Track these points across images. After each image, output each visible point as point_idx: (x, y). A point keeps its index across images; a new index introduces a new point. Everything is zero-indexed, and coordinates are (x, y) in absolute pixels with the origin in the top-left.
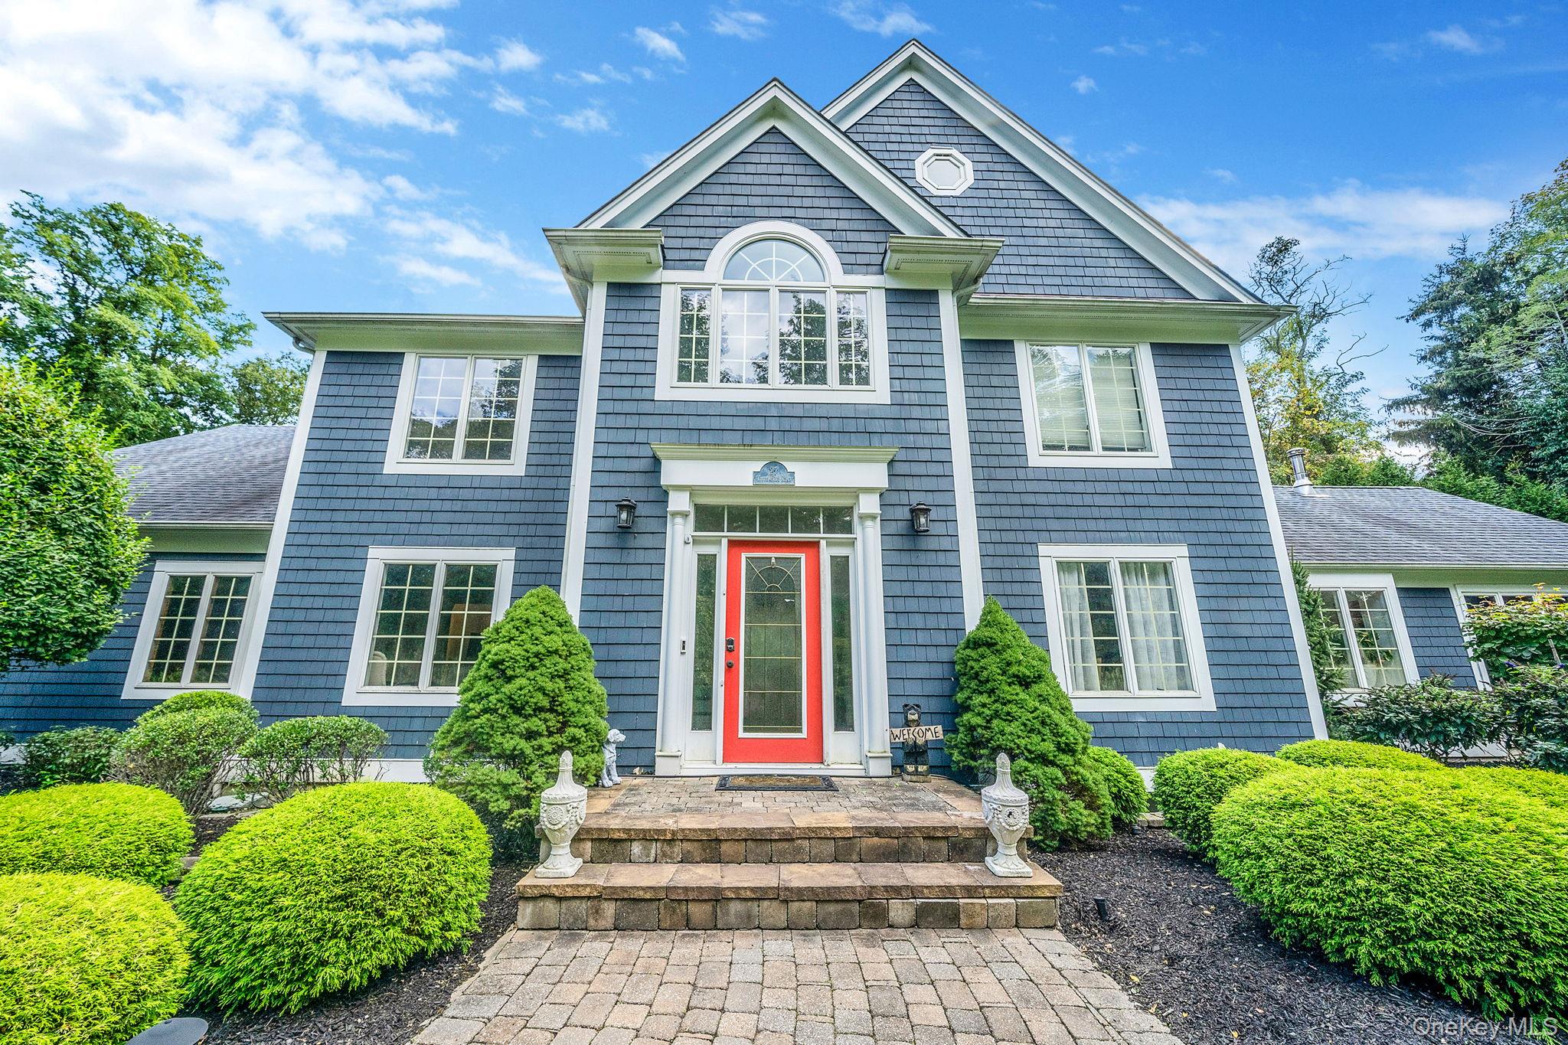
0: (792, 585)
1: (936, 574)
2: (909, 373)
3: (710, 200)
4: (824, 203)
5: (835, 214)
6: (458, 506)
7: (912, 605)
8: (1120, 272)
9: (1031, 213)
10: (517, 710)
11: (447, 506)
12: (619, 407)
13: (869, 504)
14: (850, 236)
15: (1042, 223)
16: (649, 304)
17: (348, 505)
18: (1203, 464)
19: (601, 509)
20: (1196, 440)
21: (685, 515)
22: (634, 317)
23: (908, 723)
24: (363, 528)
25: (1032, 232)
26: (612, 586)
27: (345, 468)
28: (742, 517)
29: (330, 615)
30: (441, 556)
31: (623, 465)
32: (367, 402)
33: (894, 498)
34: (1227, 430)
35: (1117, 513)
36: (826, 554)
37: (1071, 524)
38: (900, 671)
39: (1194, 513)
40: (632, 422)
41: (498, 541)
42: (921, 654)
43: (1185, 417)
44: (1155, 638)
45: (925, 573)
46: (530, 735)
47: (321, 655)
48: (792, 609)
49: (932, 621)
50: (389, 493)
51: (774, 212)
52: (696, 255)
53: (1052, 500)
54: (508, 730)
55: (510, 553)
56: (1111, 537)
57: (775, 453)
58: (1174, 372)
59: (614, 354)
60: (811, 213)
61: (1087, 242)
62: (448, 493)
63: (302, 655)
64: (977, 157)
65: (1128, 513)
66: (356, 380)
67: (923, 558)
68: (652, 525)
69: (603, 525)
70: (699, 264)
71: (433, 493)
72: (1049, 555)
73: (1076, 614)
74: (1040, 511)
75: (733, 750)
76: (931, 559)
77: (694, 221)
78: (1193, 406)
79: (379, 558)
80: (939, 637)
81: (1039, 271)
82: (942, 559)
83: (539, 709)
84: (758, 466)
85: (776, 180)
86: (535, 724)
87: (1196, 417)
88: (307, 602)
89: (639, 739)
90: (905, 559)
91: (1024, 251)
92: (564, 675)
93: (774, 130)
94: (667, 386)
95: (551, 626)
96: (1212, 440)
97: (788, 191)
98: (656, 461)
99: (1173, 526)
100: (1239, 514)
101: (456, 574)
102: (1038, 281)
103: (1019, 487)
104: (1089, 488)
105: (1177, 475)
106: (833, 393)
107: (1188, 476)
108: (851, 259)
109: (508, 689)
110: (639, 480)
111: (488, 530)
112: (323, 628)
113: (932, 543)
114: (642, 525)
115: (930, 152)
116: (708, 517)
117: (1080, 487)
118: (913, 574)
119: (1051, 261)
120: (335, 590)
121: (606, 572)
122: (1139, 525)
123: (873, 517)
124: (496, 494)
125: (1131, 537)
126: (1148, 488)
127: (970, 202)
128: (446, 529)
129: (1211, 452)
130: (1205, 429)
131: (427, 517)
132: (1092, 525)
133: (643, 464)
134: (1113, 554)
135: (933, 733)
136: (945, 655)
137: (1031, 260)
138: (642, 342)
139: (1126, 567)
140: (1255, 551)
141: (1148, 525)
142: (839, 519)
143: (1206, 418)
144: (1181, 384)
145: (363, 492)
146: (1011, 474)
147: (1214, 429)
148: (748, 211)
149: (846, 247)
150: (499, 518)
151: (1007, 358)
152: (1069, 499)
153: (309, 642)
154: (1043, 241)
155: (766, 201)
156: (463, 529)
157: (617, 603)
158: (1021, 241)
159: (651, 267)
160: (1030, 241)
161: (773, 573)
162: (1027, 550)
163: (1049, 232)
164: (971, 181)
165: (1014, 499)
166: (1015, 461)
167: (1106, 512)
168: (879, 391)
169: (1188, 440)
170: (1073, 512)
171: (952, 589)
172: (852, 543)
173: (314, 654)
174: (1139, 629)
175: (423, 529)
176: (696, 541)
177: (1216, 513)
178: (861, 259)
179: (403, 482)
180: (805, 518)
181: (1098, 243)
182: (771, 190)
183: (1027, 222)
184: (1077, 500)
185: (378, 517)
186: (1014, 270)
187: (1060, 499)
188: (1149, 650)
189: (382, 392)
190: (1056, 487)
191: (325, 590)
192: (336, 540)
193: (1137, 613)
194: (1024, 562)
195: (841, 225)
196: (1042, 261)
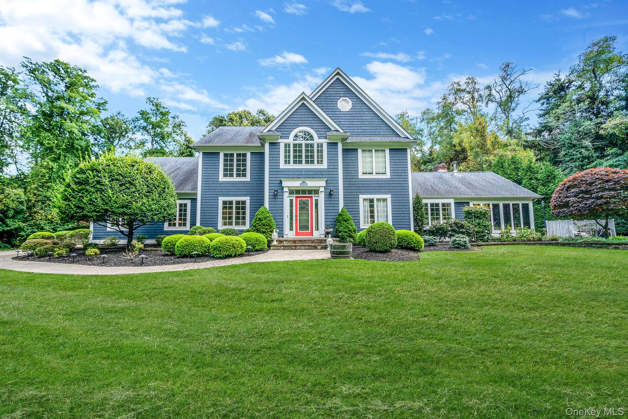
0: (307, 205)
1: (334, 202)
2: (331, 161)
3: (290, 122)
4: (314, 122)
5: (316, 124)
6: (236, 188)
7: (330, 208)
8: (384, 131)
9: (365, 115)
10: (264, 225)
11: (234, 188)
12: (273, 170)
13: (322, 189)
14: (320, 130)
15: (367, 118)
16: (278, 147)
17: (213, 188)
18: (397, 177)
19: (271, 191)
20: (396, 172)
21: (287, 192)
22: (275, 150)
23: (327, 229)
24: (217, 193)
25: (364, 120)
26: (274, 206)
27: (211, 180)
28: (298, 192)
29: (213, 212)
30: (234, 199)
31: (274, 182)
32: (213, 164)
33: (327, 188)
34: (403, 169)
35: (377, 188)
36: (314, 199)
37: (367, 191)
38: (327, 220)
39: (393, 188)
40: (276, 173)
41: (246, 195)
42: (331, 217)
43: (395, 166)
44: (382, 214)
45: (332, 202)
46: (266, 229)
47: (212, 220)
48: (308, 210)
49: (333, 211)
50: (221, 185)
51: (304, 124)
52: (287, 135)
53: (363, 185)
54: (263, 228)
55: (249, 198)
56: (375, 193)
57: (304, 180)
58: (394, 156)
59: (271, 159)
60: (312, 124)
61: (377, 123)
62: (234, 185)
63: (208, 220)
64: (353, 100)
65: (379, 188)
66: (210, 159)
67: (332, 199)
68: (281, 194)
69: (272, 194)
70: (288, 138)
71: (231, 185)
72: (362, 197)
73: (366, 209)
74: (361, 188)
75: (297, 234)
76: (334, 199)
77: (287, 127)
78: (397, 164)
79: (221, 199)
80: (334, 214)
81: (365, 131)
82: (336, 199)
83: (267, 225)
84: (301, 182)
85: (304, 116)
86: (267, 227)
87: (397, 166)
88: (208, 209)
89: (281, 232)
90: (329, 199)
91: (362, 126)
92: (270, 220)
93: (303, 103)
94: (282, 166)
95: (266, 212)
96: (400, 171)
97: (306, 119)
98: (281, 181)
99: (389, 191)
100: (403, 188)
101: (238, 203)
102: (365, 133)
103: (356, 183)
104: (372, 183)
105: (391, 180)
106: (315, 166)
107: (393, 180)
108: (320, 135)
109: (262, 222)
110: (278, 185)
111: (243, 193)
112: (212, 214)
113: (334, 196)
114: (279, 194)
115: (342, 99)
116: (291, 192)
117: (369, 183)
118: (330, 202)
119: (368, 128)
120: (213, 206)
121: (273, 203)
122: (381, 191)
123: (323, 192)
124: (244, 185)
125: (379, 193)
126: (384, 182)
127: (350, 113)
128: (234, 193)
129: (399, 174)
130: (399, 169)
131: (230, 190)
132: (371, 191)
133: (279, 182)
134: (375, 197)
135: (331, 230)
136: (336, 217)
137: (364, 128)
138: (277, 156)
139: (378, 200)
140: (405, 196)
141: (383, 191)
142: (317, 192)
143: (399, 166)
144: (396, 158)
145: (216, 185)
146: (355, 180)
147: (400, 169)
148: (298, 124)
149: (319, 133)
150: (245, 190)
151: (356, 153)
152: (367, 185)
153: (209, 217)
154: (367, 123)
155: (302, 122)
156: (238, 193)
157: (275, 209)
158: (362, 123)
159: (278, 139)
160: (364, 123)
161: (304, 203)
162: (357, 196)
163: (368, 120)
164: (351, 107)
165: (355, 185)
166: (356, 177)
167: (374, 188)
168: (325, 165)
169: (395, 172)
170: (368, 188)
171: (337, 205)
172: (319, 196)
173: (211, 220)
174: (379, 212)
175: (230, 193)
176: (289, 197)
177: (398, 188)
178: (322, 135)
179: (223, 183)
180: (310, 192)
181: (380, 123)
182: (303, 119)
183: (364, 118)
184: (369, 185)
185: (220, 191)
186: (359, 131)
187: (365, 185)
188: (381, 216)
189: (216, 162)
190: (364, 183)
191: (211, 206)
192: (211, 196)
193: (379, 209)
194: (356, 199)
195: (318, 127)
196: (366, 128)
